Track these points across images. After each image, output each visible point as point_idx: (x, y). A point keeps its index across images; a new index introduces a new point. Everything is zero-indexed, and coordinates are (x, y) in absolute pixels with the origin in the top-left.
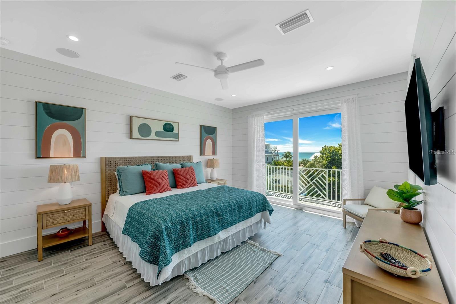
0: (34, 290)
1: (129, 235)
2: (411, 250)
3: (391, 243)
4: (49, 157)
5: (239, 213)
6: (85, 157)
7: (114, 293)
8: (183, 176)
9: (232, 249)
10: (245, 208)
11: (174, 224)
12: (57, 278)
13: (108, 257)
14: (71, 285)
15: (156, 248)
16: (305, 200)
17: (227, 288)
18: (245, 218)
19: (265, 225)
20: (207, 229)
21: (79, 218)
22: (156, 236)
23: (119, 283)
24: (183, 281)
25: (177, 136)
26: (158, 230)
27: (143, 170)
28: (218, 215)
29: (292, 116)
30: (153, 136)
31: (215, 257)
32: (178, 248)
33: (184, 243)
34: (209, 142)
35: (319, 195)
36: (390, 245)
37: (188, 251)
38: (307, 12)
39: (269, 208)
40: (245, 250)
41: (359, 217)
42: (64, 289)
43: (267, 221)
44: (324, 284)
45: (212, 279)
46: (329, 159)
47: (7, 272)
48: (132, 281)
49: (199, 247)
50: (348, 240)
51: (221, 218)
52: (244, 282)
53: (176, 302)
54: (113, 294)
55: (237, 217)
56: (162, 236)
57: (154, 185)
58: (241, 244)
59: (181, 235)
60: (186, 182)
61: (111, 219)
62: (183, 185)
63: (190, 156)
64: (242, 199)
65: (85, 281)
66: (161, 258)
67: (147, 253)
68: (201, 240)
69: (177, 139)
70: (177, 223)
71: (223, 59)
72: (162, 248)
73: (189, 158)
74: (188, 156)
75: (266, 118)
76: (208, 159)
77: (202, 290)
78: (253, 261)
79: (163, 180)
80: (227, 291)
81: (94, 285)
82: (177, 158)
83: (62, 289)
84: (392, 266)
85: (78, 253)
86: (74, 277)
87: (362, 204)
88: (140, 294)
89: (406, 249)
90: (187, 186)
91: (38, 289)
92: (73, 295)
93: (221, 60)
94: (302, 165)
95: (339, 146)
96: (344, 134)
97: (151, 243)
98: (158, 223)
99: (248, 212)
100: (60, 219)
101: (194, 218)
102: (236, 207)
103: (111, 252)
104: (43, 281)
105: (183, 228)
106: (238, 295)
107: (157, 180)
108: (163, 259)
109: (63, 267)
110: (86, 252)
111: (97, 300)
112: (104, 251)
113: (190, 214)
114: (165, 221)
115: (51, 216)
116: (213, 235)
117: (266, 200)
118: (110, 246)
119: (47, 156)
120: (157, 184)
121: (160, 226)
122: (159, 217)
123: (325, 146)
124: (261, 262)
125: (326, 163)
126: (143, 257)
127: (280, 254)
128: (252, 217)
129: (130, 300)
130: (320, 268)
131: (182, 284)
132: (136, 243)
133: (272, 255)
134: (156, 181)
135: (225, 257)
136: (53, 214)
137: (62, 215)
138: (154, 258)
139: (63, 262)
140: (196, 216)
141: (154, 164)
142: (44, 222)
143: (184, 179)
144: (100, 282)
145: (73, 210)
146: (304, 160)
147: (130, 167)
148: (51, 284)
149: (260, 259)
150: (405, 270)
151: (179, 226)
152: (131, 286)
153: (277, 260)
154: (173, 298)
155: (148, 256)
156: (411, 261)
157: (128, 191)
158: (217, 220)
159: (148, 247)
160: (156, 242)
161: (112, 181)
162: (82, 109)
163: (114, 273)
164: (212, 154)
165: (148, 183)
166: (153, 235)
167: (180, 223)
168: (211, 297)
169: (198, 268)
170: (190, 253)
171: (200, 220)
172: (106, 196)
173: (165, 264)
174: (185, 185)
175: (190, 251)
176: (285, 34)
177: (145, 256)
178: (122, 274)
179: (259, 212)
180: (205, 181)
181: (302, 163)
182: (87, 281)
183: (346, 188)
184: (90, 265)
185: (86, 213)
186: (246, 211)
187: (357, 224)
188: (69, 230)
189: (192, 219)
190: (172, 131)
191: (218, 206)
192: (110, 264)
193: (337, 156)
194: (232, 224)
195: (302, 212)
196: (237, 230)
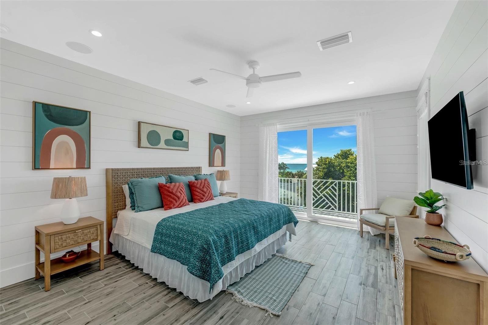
0: (59, 320)
1: (161, 253)
2: (450, 243)
3: (434, 239)
4: (49, 169)
5: (270, 225)
6: (89, 168)
7: (159, 314)
8: (200, 189)
9: (264, 262)
10: (274, 221)
11: (219, 237)
12: (81, 306)
13: (131, 280)
14: (103, 312)
15: (205, 263)
16: (315, 212)
17: (274, 298)
18: (275, 231)
19: (290, 238)
20: (246, 242)
21: (90, 239)
22: (205, 250)
23: (158, 304)
24: (227, 296)
25: (186, 145)
26: (206, 244)
27: (160, 183)
28: (254, 228)
29: (306, 126)
30: (162, 144)
31: (251, 271)
32: (223, 262)
33: (228, 257)
34: (218, 152)
35: (330, 207)
36: (433, 240)
37: (231, 265)
38: (350, 34)
39: (295, 220)
40: (276, 262)
41: (377, 225)
42: (96, 316)
43: (292, 233)
44: (360, 286)
45: (256, 292)
46: (325, 171)
47: (11, 306)
48: (172, 301)
49: (239, 261)
50: (368, 248)
51: (257, 231)
52: (287, 291)
53: (229, 315)
54: (157, 315)
55: (269, 229)
56: (212, 250)
57: (173, 199)
58: (271, 257)
59: (226, 248)
60: (204, 196)
61: (126, 239)
62: (201, 199)
63: (199, 167)
64: (271, 211)
65: (117, 306)
66: (214, 271)
67: (197, 268)
68: (241, 253)
69: (186, 148)
70: (221, 237)
71: (255, 68)
72: (214, 261)
73: (199, 169)
74: (197, 167)
75: (280, 128)
76: (218, 171)
77: (250, 302)
78: (288, 272)
79: (181, 194)
80: (275, 301)
81: (130, 309)
82: (186, 170)
83: (94, 316)
84: (445, 254)
85: (90, 278)
86: (101, 303)
87: (376, 213)
88: (187, 312)
89: (447, 242)
90: (204, 199)
91: (64, 319)
92: (111, 321)
93: (254, 69)
94: (297, 177)
95: (334, 157)
96: (359, 146)
97: (200, 257)
98: (204, 236)
99: (277, 224)
100: (70, 240)
101: (235, 231)
102: (268, 219)
103: (131, 275)
104: (66, 311)
105: (227, 241)
106: (287, 303)
107: (176, 193)
108: (217, 272)
109: (81, 295)
110: (101, 277)
111: (142, 322)
112: (123, 275)
113: (231, 227)
114: (211, 234)
115: (60, 237)
116: (252, 248)
117: (291, 212)
118: (127, 269)
119: (46, 167)
120: (176, 198)
121: (208, 240)
122: (203, 231)
123: (321, 157)
124: (296, 272)
125: (323, 175)
126: (193, 272)
127: (312, 264)
128: (280, 229)
129: (179, 318)
130: (351, 274)
131: (227, 298)
132: (175, 261)
133: (304, 265)
134: (174, 195)
135: (259, 270)
136: (62, 235)
137: (71, 236)
138: (203, 272)
139: (77, 290)
140: (237, 228)
141: (167, 176)
142: (52, 244)
143: (201, 192)
144: (135, 305)
145: (84, 229)
146: (299, 171)
147: (144, 179)
148: (77, 313)
149: (294, 270)
150: (454, 256)
151: (224, 239)
152: (173, 306)
153: (310, 269)
154: (223, 312)
155: (198, 271)
156: (452, 251)
157: (144, 206)
158: (253, 233)
159: (198, 261)
160: (204, 257)
161: (119, 195)
162: (87, 112)
163: (147, 295)
164: (221, 166)
165: (166, 197)
166: (201, 249)
167: (225, 236)
168: (262, 307)
169: (236, 283)
170: (232, 267)
171: (240, 233)
172: (112, 213)
173: (219, 277)
174: (202, 199)
175: (232, 265)
176: (324, 50)
177: (195, 271)
178: (157, 295)
179: (285, 224)
180: (219, 195)
181: (296, 175)
182: (119, 306)
183: (360, 198)
184: (113, 290)
185: (97, 232)
186: (275, 224)
187: (372, 232)
188: (75, 253)
189: (233, 232)
190: (182, 140)
191: (253, 218)
192: (138, 287)
193: (333, 167)
194: (265, 237)
195: (317, 224)
196: (268, 243)
